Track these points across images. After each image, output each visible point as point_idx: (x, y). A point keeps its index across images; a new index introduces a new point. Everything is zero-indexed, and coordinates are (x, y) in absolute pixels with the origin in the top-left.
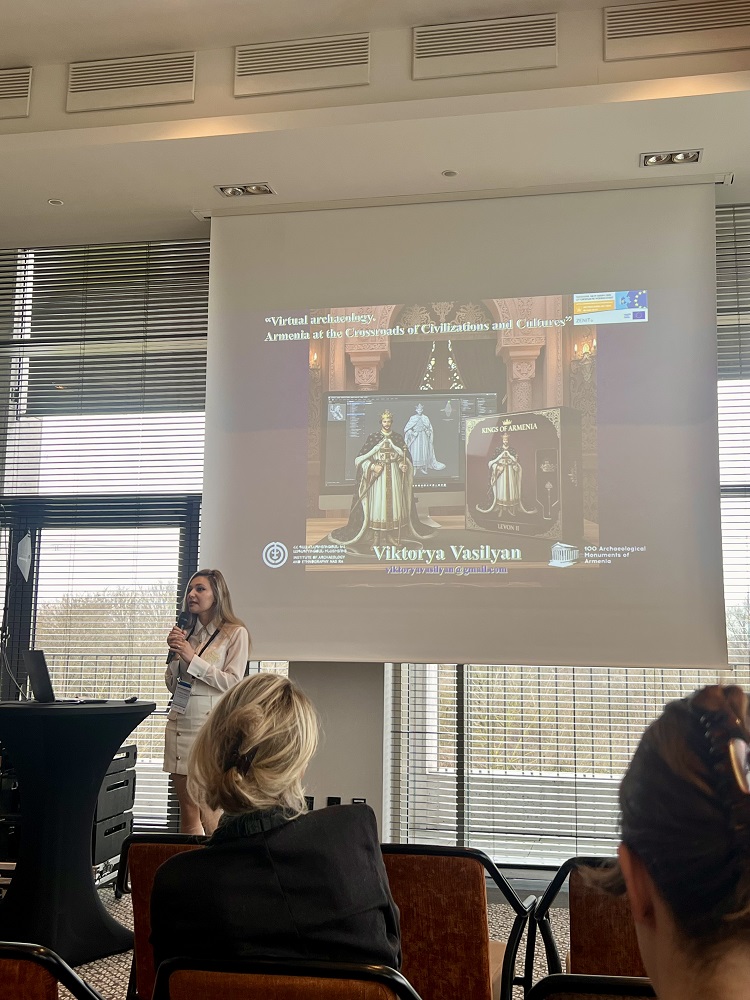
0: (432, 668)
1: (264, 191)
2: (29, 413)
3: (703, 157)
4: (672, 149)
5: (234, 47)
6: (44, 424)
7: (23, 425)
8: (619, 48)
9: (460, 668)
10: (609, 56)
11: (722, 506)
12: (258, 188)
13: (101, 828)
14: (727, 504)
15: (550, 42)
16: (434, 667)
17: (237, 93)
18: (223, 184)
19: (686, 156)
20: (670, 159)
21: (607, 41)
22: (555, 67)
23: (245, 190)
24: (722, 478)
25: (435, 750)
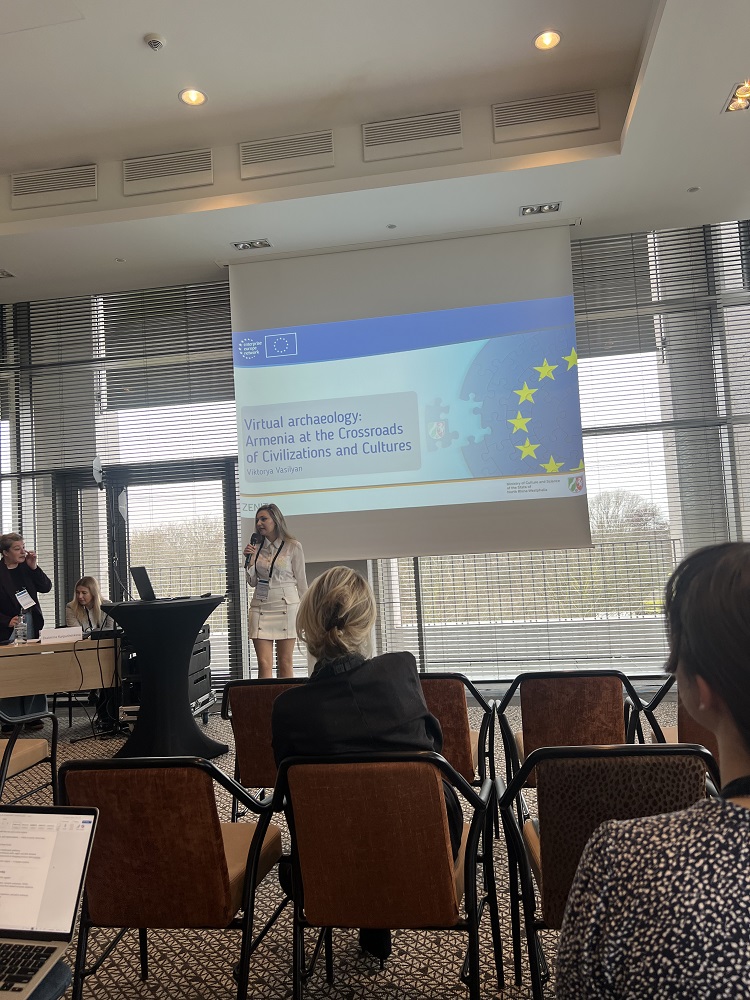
0: (394, 562)
1: (265, 244)
2: (109, 408)
3: (561, 208)
4: (541, 203)
5: (239, 144)
6: (119, 415)
7: (105, 417)
8: (503, 134)
9: (416, 559)
10: (497, 139)
11: (584, 442)
12: (261, 243)
13: (191, 679)
14: (587, 441)
15: (456, 130)
16: (395, 560)
17: (243, 177)
18: (237, 241)
19: (550, 207)
20: (540, 210)
21: (496, 129)
22: (460, 149)
23: (252, 245)
24: (583, 424)
25: (399, 613)
